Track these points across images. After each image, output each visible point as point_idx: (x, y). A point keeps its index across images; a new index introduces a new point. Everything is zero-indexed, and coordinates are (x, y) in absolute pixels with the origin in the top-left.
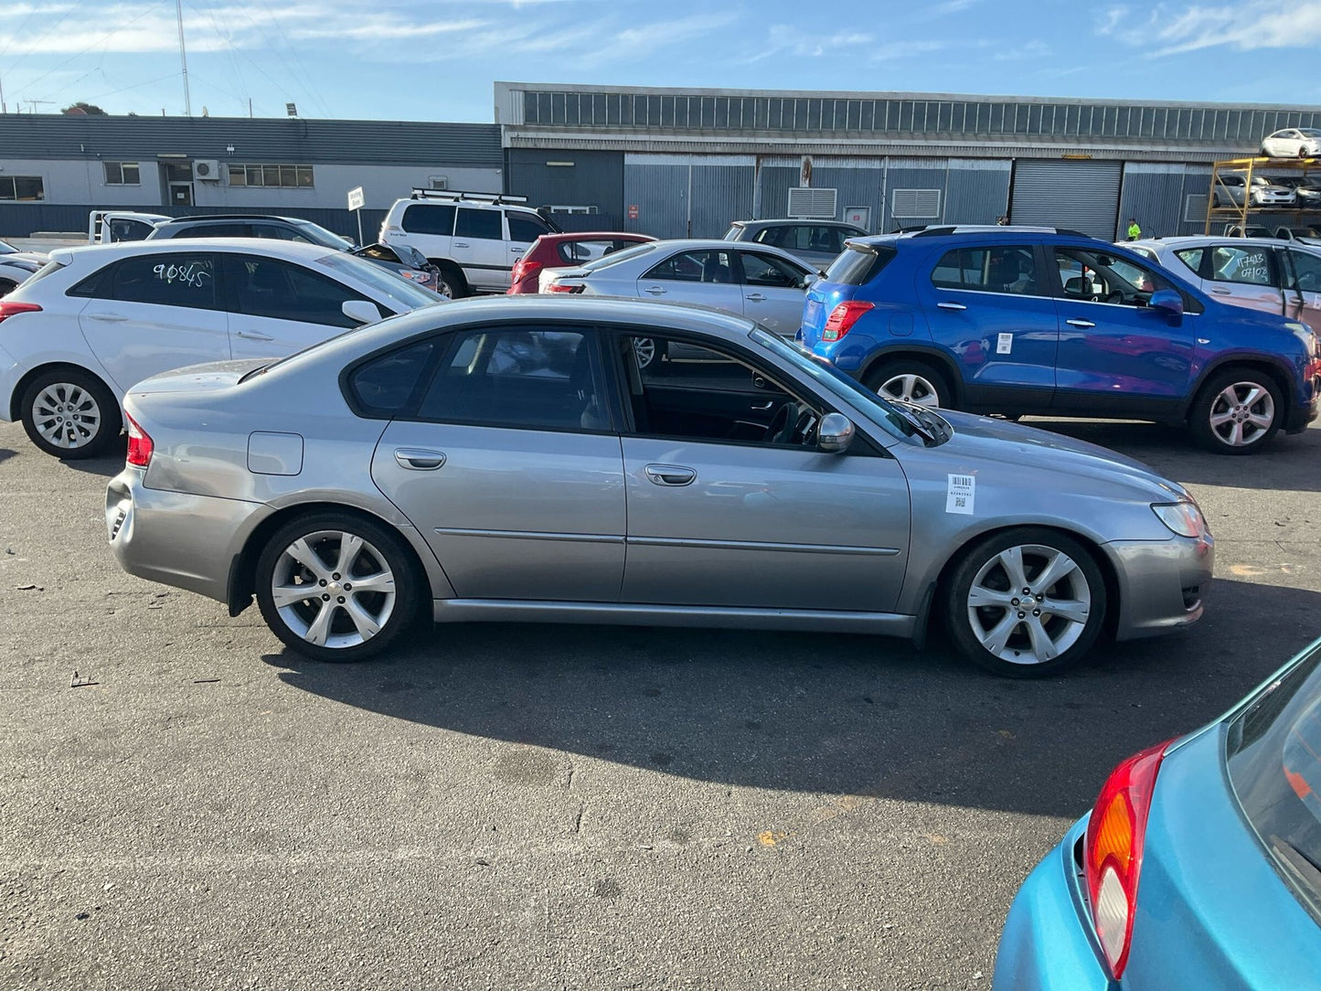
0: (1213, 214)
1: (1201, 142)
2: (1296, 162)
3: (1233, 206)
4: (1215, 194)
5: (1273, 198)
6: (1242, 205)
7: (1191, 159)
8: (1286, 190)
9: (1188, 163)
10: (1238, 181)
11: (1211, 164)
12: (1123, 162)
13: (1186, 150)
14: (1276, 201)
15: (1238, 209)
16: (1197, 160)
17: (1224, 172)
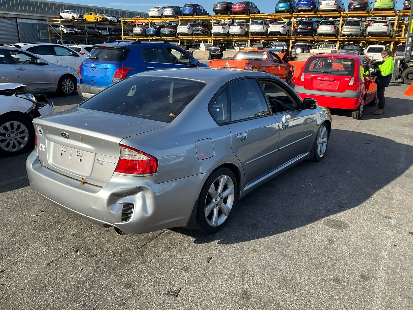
0: (51, 37)
1: (40, 13)
2: (72, 21)
3: (57, 34)
4: (50, 30)
5: (69, 32)
6: (60, 34)
7: (38, 18)
8: (71, 29)
9: (38, 20)
10: (56, 26)
11: (46, 20)
12: (16, 19)
13: (36, 15)
14: (70, 32)
15: (59, 35)
16: (40, 19)
17: (51, 23)
